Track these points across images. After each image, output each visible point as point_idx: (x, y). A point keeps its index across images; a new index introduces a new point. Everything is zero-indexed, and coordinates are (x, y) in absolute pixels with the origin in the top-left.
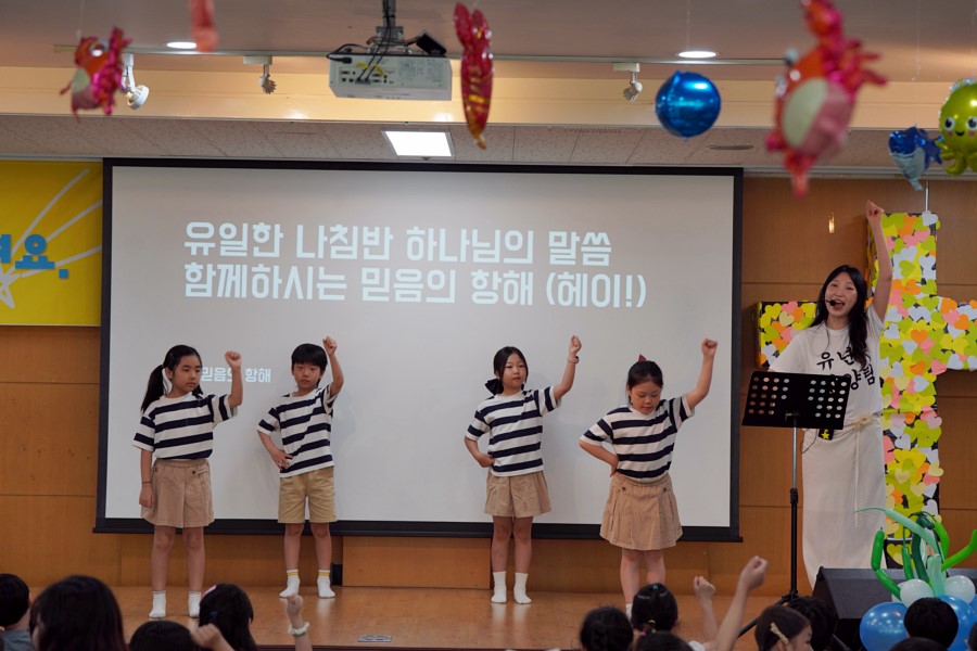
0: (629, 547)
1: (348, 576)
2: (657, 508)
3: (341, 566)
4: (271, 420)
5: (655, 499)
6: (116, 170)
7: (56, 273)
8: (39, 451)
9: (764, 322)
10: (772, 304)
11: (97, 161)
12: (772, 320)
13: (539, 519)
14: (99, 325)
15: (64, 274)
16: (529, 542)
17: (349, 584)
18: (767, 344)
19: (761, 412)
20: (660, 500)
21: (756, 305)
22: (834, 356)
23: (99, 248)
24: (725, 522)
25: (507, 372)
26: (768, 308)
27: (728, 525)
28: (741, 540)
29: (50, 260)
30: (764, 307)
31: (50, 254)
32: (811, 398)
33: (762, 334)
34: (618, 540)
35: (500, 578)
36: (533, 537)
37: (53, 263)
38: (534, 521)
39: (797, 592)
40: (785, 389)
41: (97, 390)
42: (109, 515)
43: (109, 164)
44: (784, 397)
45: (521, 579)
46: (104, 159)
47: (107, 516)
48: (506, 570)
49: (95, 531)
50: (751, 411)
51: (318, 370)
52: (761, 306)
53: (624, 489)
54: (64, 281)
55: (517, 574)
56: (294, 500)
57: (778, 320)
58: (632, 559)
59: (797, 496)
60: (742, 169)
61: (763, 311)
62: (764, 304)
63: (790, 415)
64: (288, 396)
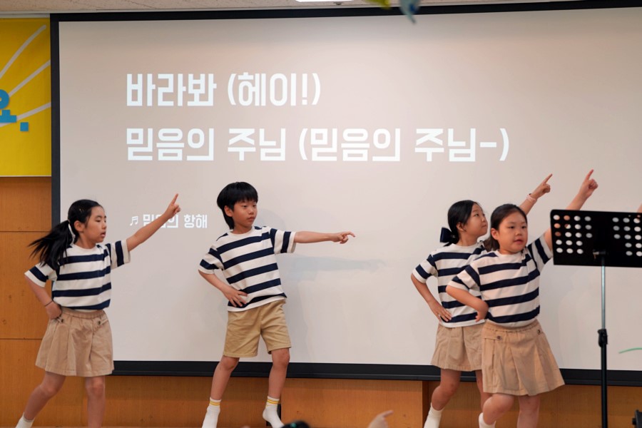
6: (62, 25)
7: (17, 126)
8: (10, 297)
11: (45, 16)
14: (51, 176)
15: (25, 127)
23: (49, 105)
29: (12, 114)
31: (13, 108)
37: (15, 117)
43: (56, 19)
46: (51, 14)
53: (499, 338)
54: (24, 134)
63: (597, 253)
64: (226, 235)
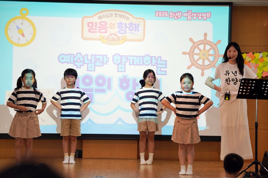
0: (181, 143)
1: (84, 155)
3: (82, 151)
4: (58, 97)
5: (190, 125)
10: (243, 53)
13: (157, 133)
16: (154, 141)
17: (85, 158)
19: (244, 93)
20: (192, 126)
22: (230, 72)
25: (147, 79)
32: (263, 88)
34: (176, 141)
35: (142, 155)
36: (155, 140)
38: (155, 134)
39: (257, 160)
40: (254, 85)
44: (253, 88)
45: (151, 155)
48: (145, 152)
50: (240, 93)
51: (74, 77)
53: (179, 121)
56: (67, 127)
57: (245, 59)
59: (257, 125)
60: (232, 3)
63: (255, 94)
64: (65, 88)
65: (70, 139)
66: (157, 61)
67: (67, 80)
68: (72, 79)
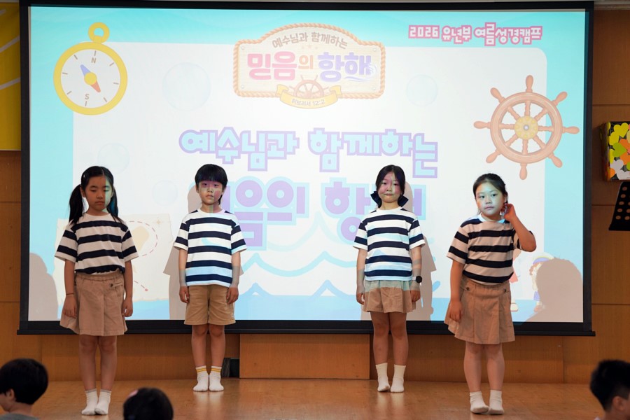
1: (244, 370)
2: (497, 307)
3: (238, 361)
5: (497, 300)
9: (613, 139)
10: (620, 123)
11: (13, 1)
12: (620, 138)
13: (412, 317)
14: (20, 150)
17: (245, 377)
18: (615, 159)
19: (627, 218)
20: (501, 299)
21: (604, 125)
24: (578, 318)
26: (616, 127)
27: (582, 321)
28: (593, 334)
30: (612, 126)
33: (611, 150)
34: (461, 335)
35: (382, 369)
41: (18, 208)
42: (31, 318)
43: (25, 4)
45: (399, 370)
47: (29, 320)
48: (387, 362)
49: (19, 333)
50: (618, 218)
52: (609, 126)
53: (468, 289)
55: (396, 366)
56: (199, 304)
57: (625, 137)
58: (476, 352)
60: (592, 3)
61: (612, 130)
62: (613, 124)
64: (196, 211)
65: (208, 333)
66: (414, 145)
67: (205, 191)
68: (215, 189)
